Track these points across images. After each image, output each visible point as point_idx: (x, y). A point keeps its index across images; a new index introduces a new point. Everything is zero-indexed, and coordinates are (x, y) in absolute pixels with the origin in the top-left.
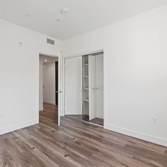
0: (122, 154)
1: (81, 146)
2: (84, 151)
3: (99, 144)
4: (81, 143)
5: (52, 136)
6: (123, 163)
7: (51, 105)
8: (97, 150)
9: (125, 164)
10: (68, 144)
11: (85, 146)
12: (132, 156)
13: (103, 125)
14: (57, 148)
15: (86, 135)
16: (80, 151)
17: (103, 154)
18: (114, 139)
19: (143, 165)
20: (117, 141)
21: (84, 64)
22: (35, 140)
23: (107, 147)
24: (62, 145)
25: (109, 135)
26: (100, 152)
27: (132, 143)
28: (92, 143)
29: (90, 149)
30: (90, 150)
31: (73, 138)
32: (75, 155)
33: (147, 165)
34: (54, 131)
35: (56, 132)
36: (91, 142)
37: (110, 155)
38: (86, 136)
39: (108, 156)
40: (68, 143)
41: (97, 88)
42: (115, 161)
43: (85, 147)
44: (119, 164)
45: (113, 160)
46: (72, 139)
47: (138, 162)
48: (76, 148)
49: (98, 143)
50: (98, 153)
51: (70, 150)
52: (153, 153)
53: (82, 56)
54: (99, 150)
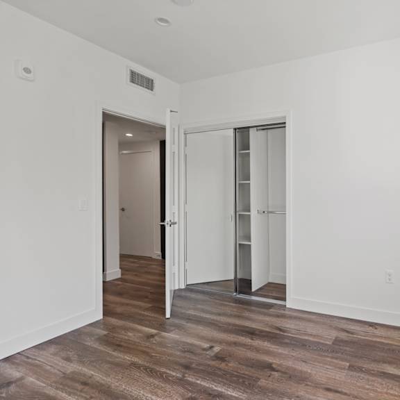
0: (326, 364)
1: (230, 365)
2: (236, 376)
3: (275, 350)
4: (230, 356)
5: (144, 352)
6: (329, 387)
7: (145, 260)
8: (270, 367)
9: (332, 388)
10: (193, 366)
11: (240, 363)
12: (348, 364)
13: (284, 299)
14: (157, 387)
15: (243, 331)
16: (225, 381)
17: (285, 373)
18: (309, 331)
19: (368, 380)
20: (315, 336)
21: (239, 150)
22: (84, 375)
23: (294, 354)
24: (174, 374)
25: (298, 323)
26: (277, 371)
27: (348, 332)
28: (257, 350)
29: (252, 367)
30: (253, 370)
31: (206, 345)
32: (210, 394)
33: (377, 379)
34: (152, 336)
35: (156, 338)
36: (256, 348)
37: (301, 371)
38: (242, 336)
39: (296, 376)
40: (191, 363)
41: (270, 210)
42: (311, 386)
43: (240, 366)
44: (321, 391)
45: (307, 385)
46: (204, 349)
47: (359, 376)
48: (215, 375)
49: (273, 346)
50: (273, 373)
51: (198, 382)
52: (386, 348)
53: (232, 130)
54: (274, 366)
